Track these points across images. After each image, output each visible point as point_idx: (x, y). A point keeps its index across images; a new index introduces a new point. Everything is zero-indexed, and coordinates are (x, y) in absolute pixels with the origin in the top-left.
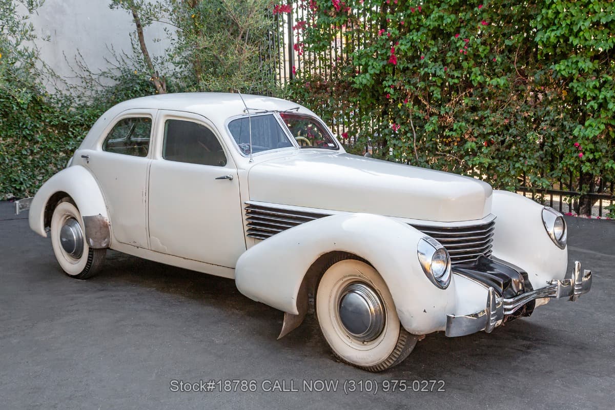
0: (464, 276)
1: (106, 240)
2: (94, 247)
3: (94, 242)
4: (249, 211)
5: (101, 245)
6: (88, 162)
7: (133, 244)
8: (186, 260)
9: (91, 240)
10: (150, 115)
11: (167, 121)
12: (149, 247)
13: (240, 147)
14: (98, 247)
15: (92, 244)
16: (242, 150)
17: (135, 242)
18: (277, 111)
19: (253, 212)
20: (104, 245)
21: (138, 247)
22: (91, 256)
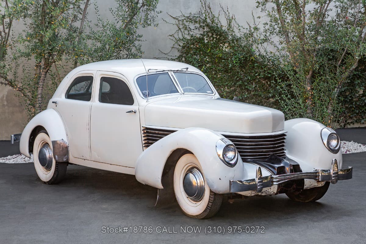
0: (257, 165)
1: (66, 156)
2: (58, 161)
3: (59, 157)
4: (145, 131)
5: (63, 160)
6: (56, 106)
7: (82, 158)
8: (112, 165)
9: (56, 156)
10: (92, 74)
11: (102, 78)
12: (91, 158)
13: (143, 93)
14: (61, 161)
15: (57, 159)
16: (144, 94)
17: (83, 156)
18: (171, 71)
19: (147, 132)
20: (65, 160)
21: (85, 160)
22: (57, 167)
